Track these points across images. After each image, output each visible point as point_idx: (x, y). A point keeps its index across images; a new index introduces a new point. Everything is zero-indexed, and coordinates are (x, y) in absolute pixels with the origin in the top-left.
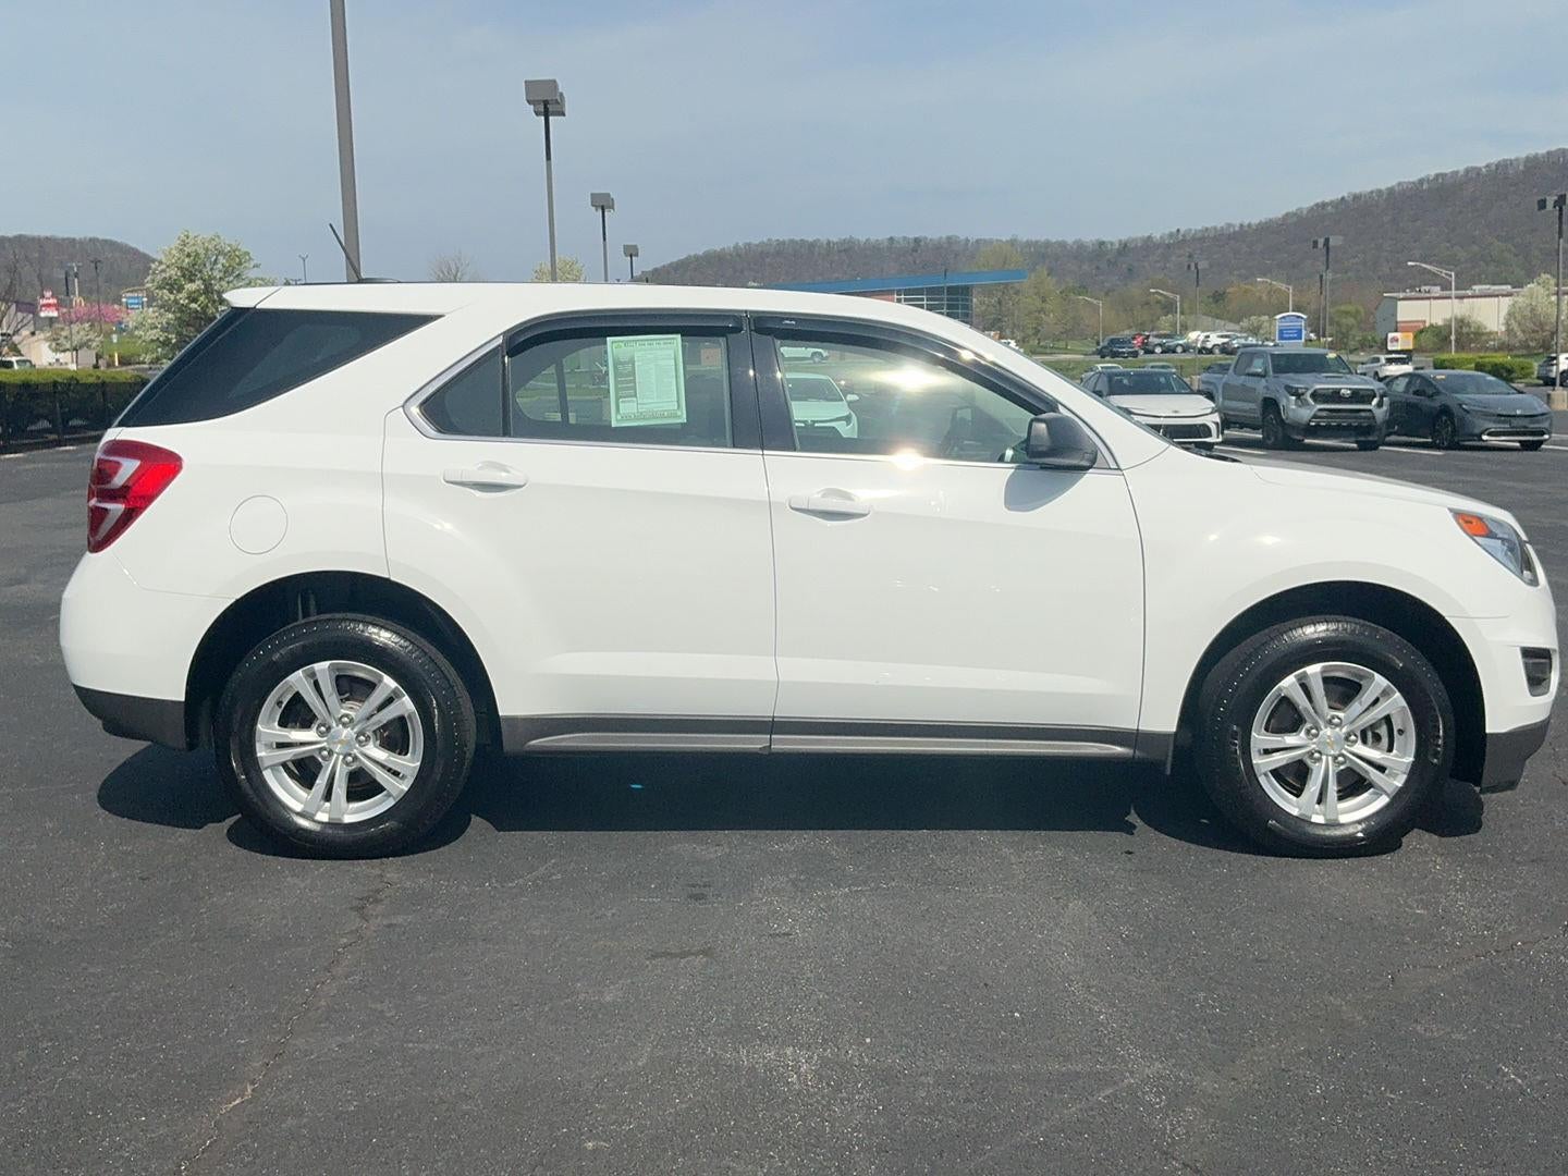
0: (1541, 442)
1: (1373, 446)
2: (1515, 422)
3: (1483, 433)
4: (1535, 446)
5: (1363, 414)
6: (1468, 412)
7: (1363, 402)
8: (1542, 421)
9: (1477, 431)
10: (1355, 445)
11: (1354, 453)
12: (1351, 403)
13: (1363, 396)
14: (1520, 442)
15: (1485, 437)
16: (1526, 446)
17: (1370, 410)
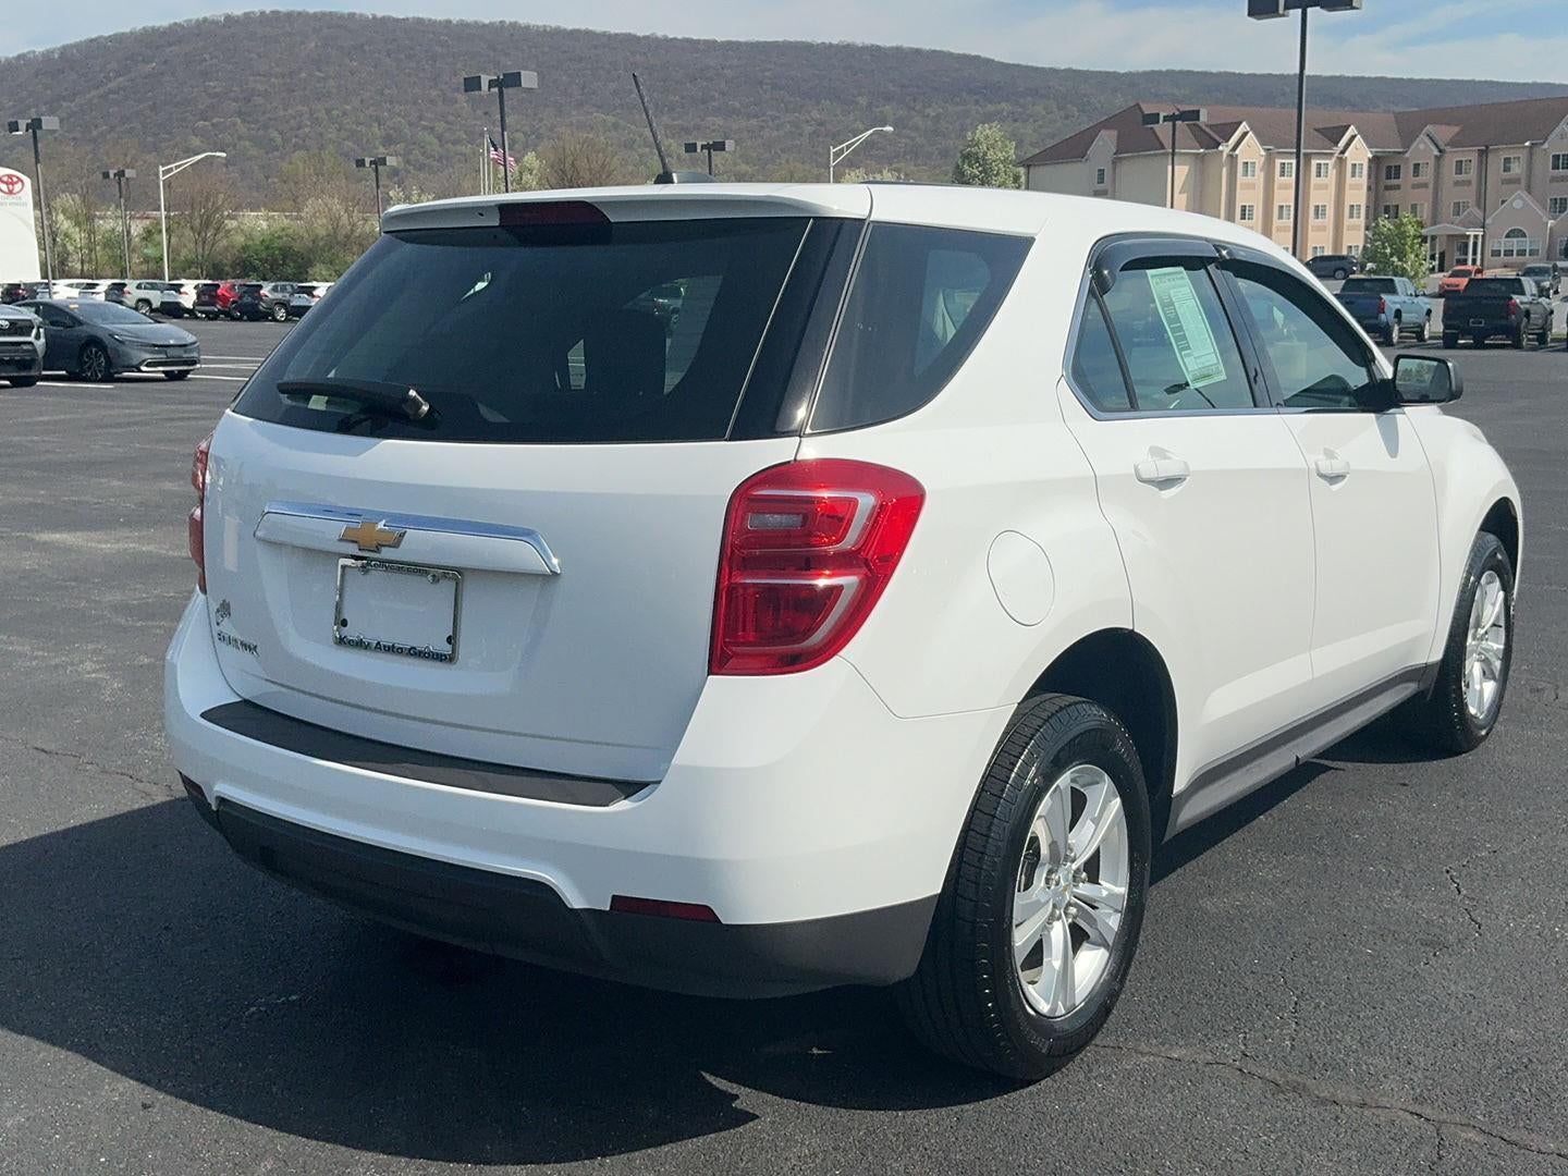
0: (188, 372)
1: (28, 382)
2: (171, 352)
3: (141, 364)
4: (181, 376)
5: (25, 347)
6: (121, 342)
7: (22, 335)
8: (191, 351)
9: (135, 362)
10: (7, 383)
11: (7, 390)
12: (10, 335)
13: (21, 328)
14: (163, 372)
15: (143, 368)
16: (171, 377)
17: (30, 343)
